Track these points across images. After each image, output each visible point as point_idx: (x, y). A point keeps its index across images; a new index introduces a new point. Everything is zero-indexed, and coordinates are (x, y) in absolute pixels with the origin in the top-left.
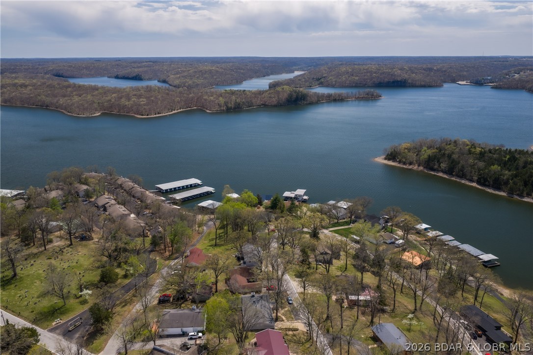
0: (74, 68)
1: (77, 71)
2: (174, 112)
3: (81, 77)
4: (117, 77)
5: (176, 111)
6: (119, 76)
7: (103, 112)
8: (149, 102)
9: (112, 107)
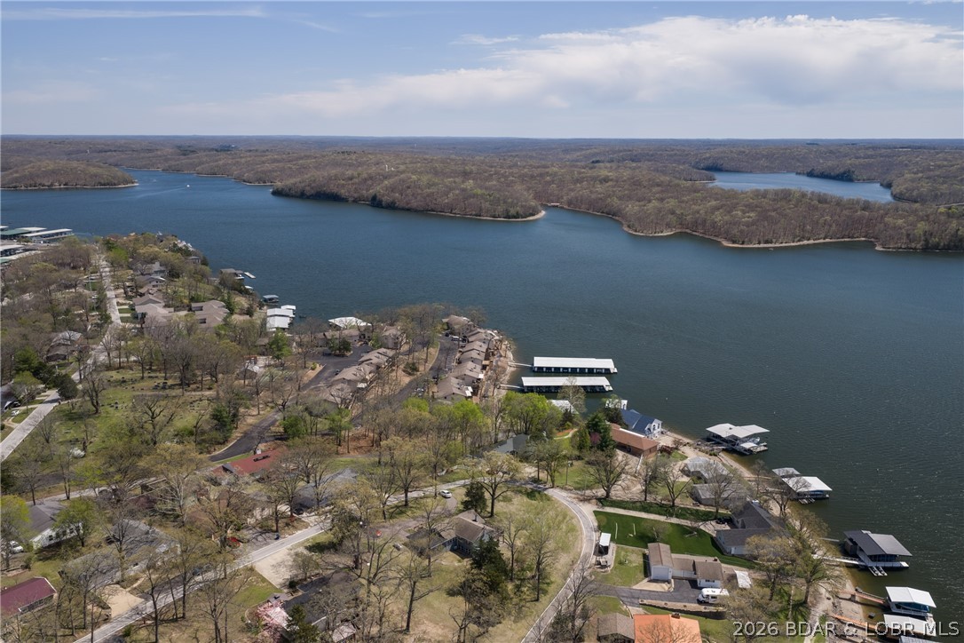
0: (747, 155)
1: (747, 162)
2: (805, 242)
3: (751, 172)
4: (811, 174)
5: (811, 242)
6: (815, 173)
7: (684, 230)
8: (758, 220)
9: (695, 224)
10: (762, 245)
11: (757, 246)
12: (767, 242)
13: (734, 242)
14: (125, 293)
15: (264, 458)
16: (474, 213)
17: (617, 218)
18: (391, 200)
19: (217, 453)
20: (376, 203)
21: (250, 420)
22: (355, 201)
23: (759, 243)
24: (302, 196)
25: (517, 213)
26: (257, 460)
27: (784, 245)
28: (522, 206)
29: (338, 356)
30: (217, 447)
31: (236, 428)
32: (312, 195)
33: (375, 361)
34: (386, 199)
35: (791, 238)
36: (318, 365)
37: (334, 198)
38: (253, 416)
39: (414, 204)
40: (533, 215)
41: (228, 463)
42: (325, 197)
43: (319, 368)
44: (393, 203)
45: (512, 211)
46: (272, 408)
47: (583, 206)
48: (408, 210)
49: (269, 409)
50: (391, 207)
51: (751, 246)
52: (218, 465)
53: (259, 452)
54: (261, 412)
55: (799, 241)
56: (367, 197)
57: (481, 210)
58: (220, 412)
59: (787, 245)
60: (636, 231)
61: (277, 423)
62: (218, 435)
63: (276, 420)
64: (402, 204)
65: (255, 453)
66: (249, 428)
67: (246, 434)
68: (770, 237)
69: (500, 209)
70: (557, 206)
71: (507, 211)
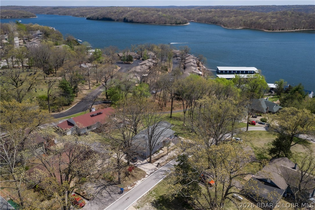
7: (246, 27)
8: (278, 22)
9: (251, 24)
10: (280, 31)
11: (279, 31)
12: (282, 30)
13: (269, 30)
14: (24, 41)
15: (98, 114)
16: (163, 23)
17: (218, 24)
18: (131, 19)
19: (64, 111)
20: (125, 21)
21: (85, 92)
22: (118, 20)
23: (279, 30)
24: (98, 19)
25: (180, 22)
26: (92, 116)
27: (289, 31)
28: (181, 20)
29: (127, 63)
30: (64, 108)
31: (76, 96)
32: (101, 19)
33: (148, 64)
34: (129, 19)
35: (291, 28)
36: (118, 67)
37: (110, 20)
38: (86, 90)
39: (140, 20)
40: (186, 23)
41: (71, 118)
42: (106, 19)
43: (119, 68)
44: (132, 20)
45: (178, 22)
46: (97, 86)
47: (203, 21)
48: (138, 23)
49: (95, 86)
50: (132, 22)
51: (276, 31)
52: (65, 119)
53: (94, 110)
54: (91, 88)
55: (294, 29)
56: (122, 19)
57: (166, 21)
58: (65, 84)
59: (290, 31)
60: (228, 27)
61: (101, 94)
62: (65, 100)
63: (101, 92)
64: (135, 21)
65: (91, 111)
66: (84, 96)
67: (83, 100)
68: (283, 28)
69: (174, 21)
70: (193, 21)
71: (176, 22)
